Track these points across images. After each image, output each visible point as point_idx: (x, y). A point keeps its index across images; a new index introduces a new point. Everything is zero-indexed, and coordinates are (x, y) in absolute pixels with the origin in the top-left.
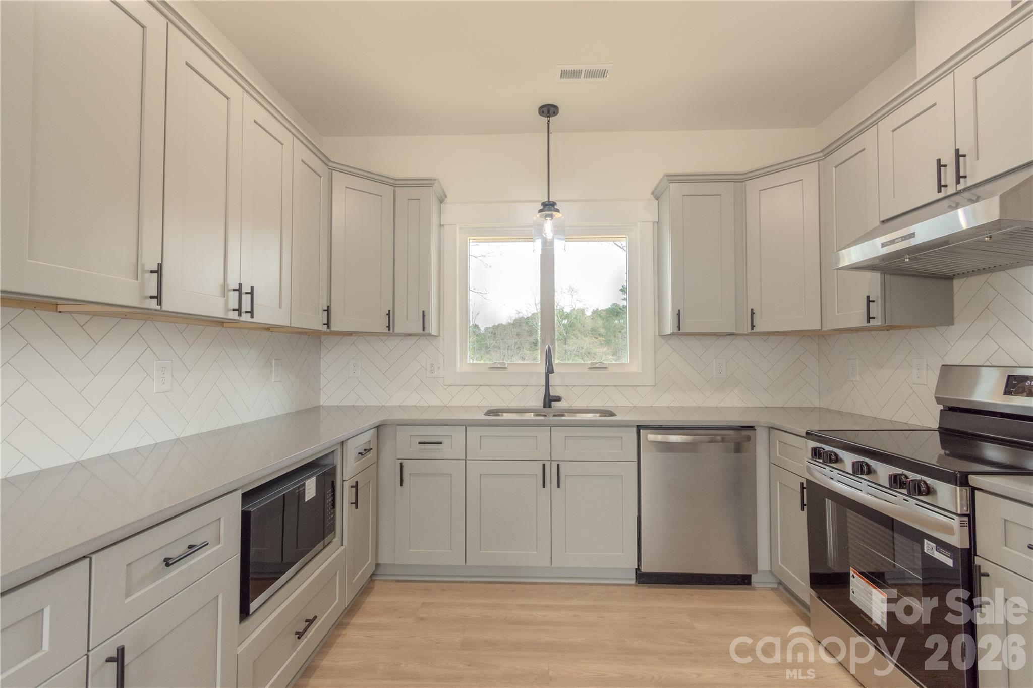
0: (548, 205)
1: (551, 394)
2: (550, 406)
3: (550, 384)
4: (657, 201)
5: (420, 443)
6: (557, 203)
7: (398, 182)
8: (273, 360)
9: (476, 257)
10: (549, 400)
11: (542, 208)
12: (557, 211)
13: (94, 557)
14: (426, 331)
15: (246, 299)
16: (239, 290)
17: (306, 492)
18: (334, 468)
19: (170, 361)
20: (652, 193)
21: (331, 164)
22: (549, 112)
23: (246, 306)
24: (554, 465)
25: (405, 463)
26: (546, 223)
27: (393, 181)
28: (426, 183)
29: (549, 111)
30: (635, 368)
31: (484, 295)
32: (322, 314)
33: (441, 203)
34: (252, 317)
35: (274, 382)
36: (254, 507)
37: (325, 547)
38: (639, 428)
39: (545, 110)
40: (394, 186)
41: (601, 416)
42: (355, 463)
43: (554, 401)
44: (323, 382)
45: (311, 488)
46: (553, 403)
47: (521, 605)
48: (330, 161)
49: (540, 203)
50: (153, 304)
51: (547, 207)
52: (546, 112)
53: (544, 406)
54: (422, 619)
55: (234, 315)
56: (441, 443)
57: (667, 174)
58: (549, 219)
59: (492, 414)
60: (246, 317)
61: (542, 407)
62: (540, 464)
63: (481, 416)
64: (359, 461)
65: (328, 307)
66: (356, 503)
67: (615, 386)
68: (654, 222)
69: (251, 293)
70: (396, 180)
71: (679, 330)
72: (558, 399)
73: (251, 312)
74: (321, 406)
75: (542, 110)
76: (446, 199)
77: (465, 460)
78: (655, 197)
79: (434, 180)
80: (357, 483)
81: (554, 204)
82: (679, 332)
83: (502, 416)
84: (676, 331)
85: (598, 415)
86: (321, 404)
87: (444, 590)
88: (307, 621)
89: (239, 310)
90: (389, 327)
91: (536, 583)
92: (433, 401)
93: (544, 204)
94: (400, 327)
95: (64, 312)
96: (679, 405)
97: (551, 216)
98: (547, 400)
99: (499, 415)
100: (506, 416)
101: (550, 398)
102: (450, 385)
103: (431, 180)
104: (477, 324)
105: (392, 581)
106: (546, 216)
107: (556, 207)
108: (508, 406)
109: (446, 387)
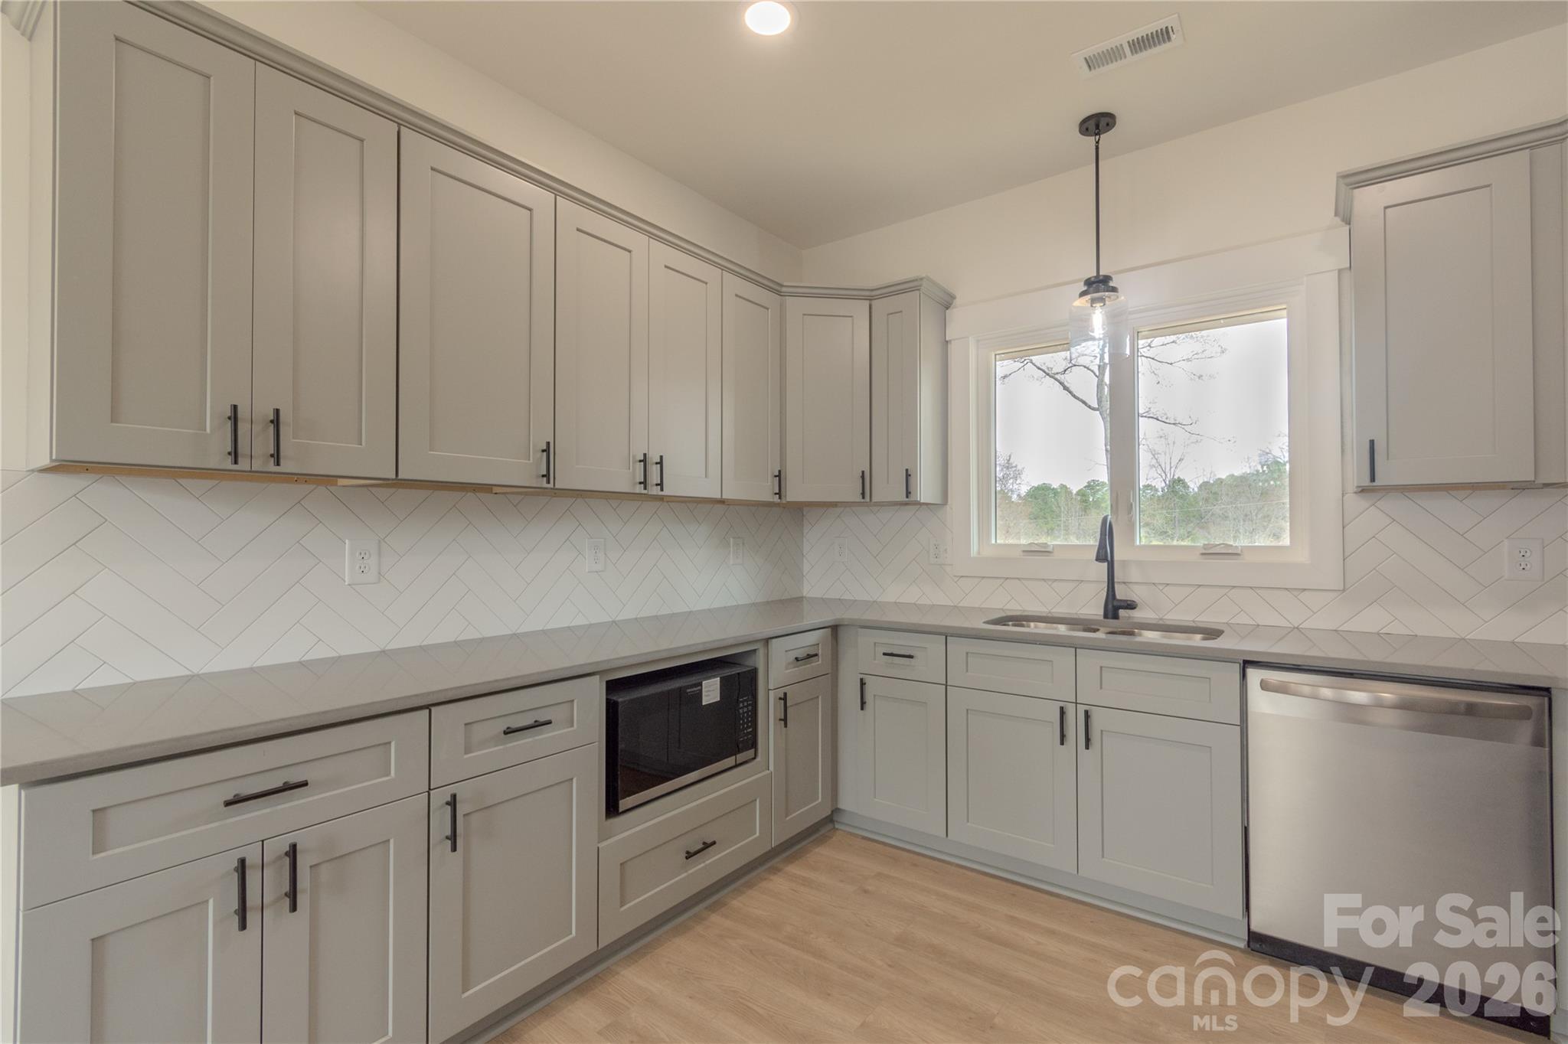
0: (1094, 283)
1: (1118, 597)
2: (1116, 617)
3: (1116, 580)
4: (1347, 228)
5: (884, 654)
6: (1113, 276)
7: (874, 293)
8: (731, 540)
9: (1171, 364)
10: (1114, 607)
11: (1085, 288)
12: (1114, 290)
13: (433, 709)
14: (912, 498)
15: (654, 471)
16: (644, 461)
17: (704, 694)
18: (753, 673)
19: (603, 540)
20: (1336, 214)
21: (784, 289)
22: (1097, 126)
23: (654, 477)
24: (1081, 709)
25: (868, 680)
26: (1094, 313)
27: (868, 293)
28: (909, 287)
29: (1098, 124)
30: (1302, 556)
31: (1188, 428)
32: (773, 482)
33: (947, 309)
34: (662, 490)
35: (733, 565)
36: (621, 698)
37: (736, 766)
38: (1247, 664)
39: (1091, 124)
40: (870, 300)
41: (1204, 639)
42: (787, 669)
43: (1122, 608)
44: (806, 567)
45: (711, 691)
46: (1122, 612)
47: (1012, 918)
48: (782, 286)
49: (1083, 283)
50: (543, 483)
51: (1094, 286)
52: (1092, 127)
53: (1106, 616)
54: (866, 892)
55: (640, 489)
56: (911, 657)
57: (1345, 174)
58: (1098, 305)
59: (1010, 623)
60: (656, 491)
61: (1102, 618)
62: (1057, 706)
63: (978, 623)
64: (796, 669)
65: (780, 471)
66: (785, 720)
67: (1251, 588)
68: (1340, 271)
69: (661, 463)
70: (872, 290)
71: (1373, 479)
72: (1131, 606)
73: (661, 485)
74: (805, 597)
75: (1085, 125)
76: (955, 301)
77: (946, 686)
78: (1343, 220)
79: (921, 279)
80: (785, 694)
81: (1106, 280)
82: (1374, 484)
83: (1029, 626)
84: (1366, 482)
85: (1199, 637)
86: (804, 595)
87: (915, 865)
88: (704, 843)
89: (644, 483)
90: (863, 495)
91: (1058, 896)
92: (940, 598)
93: (1089, 283)
94: (880, 493)
95: (499, 493)
96: (1404, 631)
97: (1102, 300)
98: (1110, 606)
99: (1023, 626)
100: (1034, 628)
101: (1115, 603)
102: (962, 576)
103: (917, 280)
104: (1182, 478)
105: (856, 836)
106: (1093, 301)
107: (1111, 284)
108: (1050, 612)
109: (956, 579)
